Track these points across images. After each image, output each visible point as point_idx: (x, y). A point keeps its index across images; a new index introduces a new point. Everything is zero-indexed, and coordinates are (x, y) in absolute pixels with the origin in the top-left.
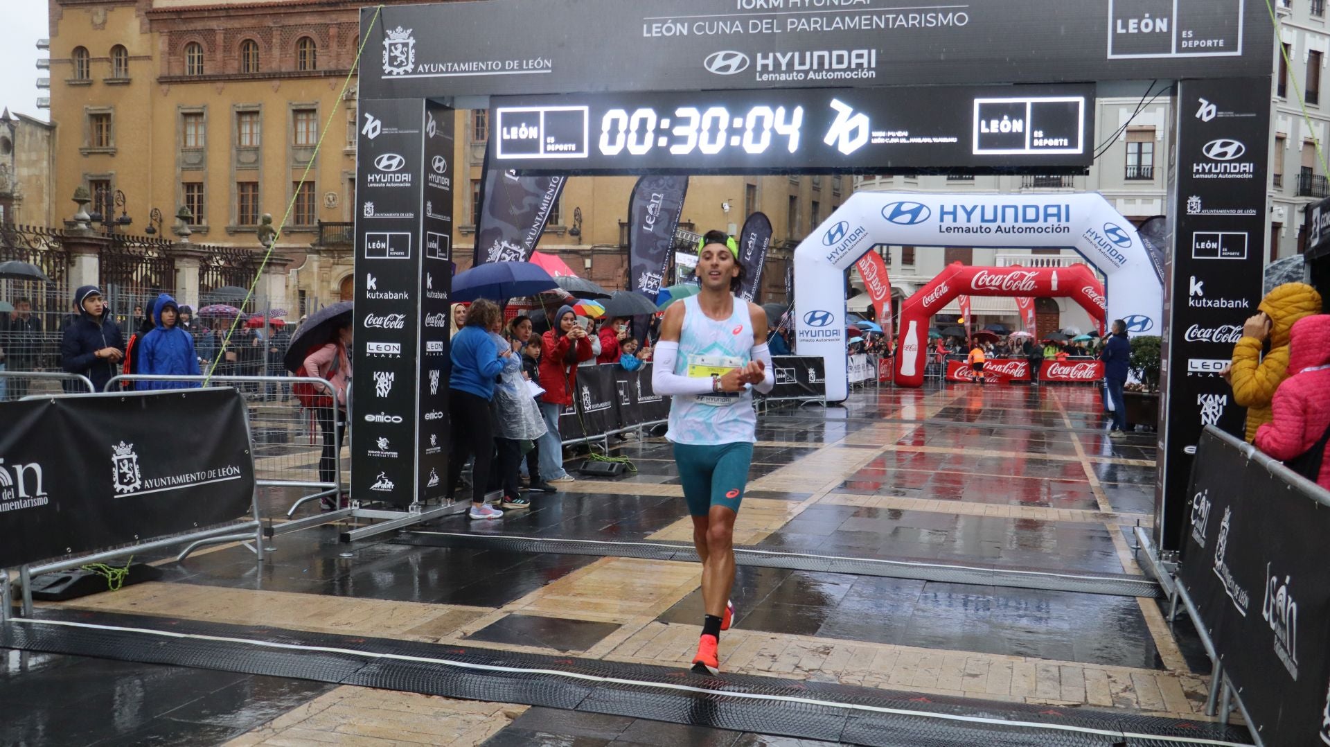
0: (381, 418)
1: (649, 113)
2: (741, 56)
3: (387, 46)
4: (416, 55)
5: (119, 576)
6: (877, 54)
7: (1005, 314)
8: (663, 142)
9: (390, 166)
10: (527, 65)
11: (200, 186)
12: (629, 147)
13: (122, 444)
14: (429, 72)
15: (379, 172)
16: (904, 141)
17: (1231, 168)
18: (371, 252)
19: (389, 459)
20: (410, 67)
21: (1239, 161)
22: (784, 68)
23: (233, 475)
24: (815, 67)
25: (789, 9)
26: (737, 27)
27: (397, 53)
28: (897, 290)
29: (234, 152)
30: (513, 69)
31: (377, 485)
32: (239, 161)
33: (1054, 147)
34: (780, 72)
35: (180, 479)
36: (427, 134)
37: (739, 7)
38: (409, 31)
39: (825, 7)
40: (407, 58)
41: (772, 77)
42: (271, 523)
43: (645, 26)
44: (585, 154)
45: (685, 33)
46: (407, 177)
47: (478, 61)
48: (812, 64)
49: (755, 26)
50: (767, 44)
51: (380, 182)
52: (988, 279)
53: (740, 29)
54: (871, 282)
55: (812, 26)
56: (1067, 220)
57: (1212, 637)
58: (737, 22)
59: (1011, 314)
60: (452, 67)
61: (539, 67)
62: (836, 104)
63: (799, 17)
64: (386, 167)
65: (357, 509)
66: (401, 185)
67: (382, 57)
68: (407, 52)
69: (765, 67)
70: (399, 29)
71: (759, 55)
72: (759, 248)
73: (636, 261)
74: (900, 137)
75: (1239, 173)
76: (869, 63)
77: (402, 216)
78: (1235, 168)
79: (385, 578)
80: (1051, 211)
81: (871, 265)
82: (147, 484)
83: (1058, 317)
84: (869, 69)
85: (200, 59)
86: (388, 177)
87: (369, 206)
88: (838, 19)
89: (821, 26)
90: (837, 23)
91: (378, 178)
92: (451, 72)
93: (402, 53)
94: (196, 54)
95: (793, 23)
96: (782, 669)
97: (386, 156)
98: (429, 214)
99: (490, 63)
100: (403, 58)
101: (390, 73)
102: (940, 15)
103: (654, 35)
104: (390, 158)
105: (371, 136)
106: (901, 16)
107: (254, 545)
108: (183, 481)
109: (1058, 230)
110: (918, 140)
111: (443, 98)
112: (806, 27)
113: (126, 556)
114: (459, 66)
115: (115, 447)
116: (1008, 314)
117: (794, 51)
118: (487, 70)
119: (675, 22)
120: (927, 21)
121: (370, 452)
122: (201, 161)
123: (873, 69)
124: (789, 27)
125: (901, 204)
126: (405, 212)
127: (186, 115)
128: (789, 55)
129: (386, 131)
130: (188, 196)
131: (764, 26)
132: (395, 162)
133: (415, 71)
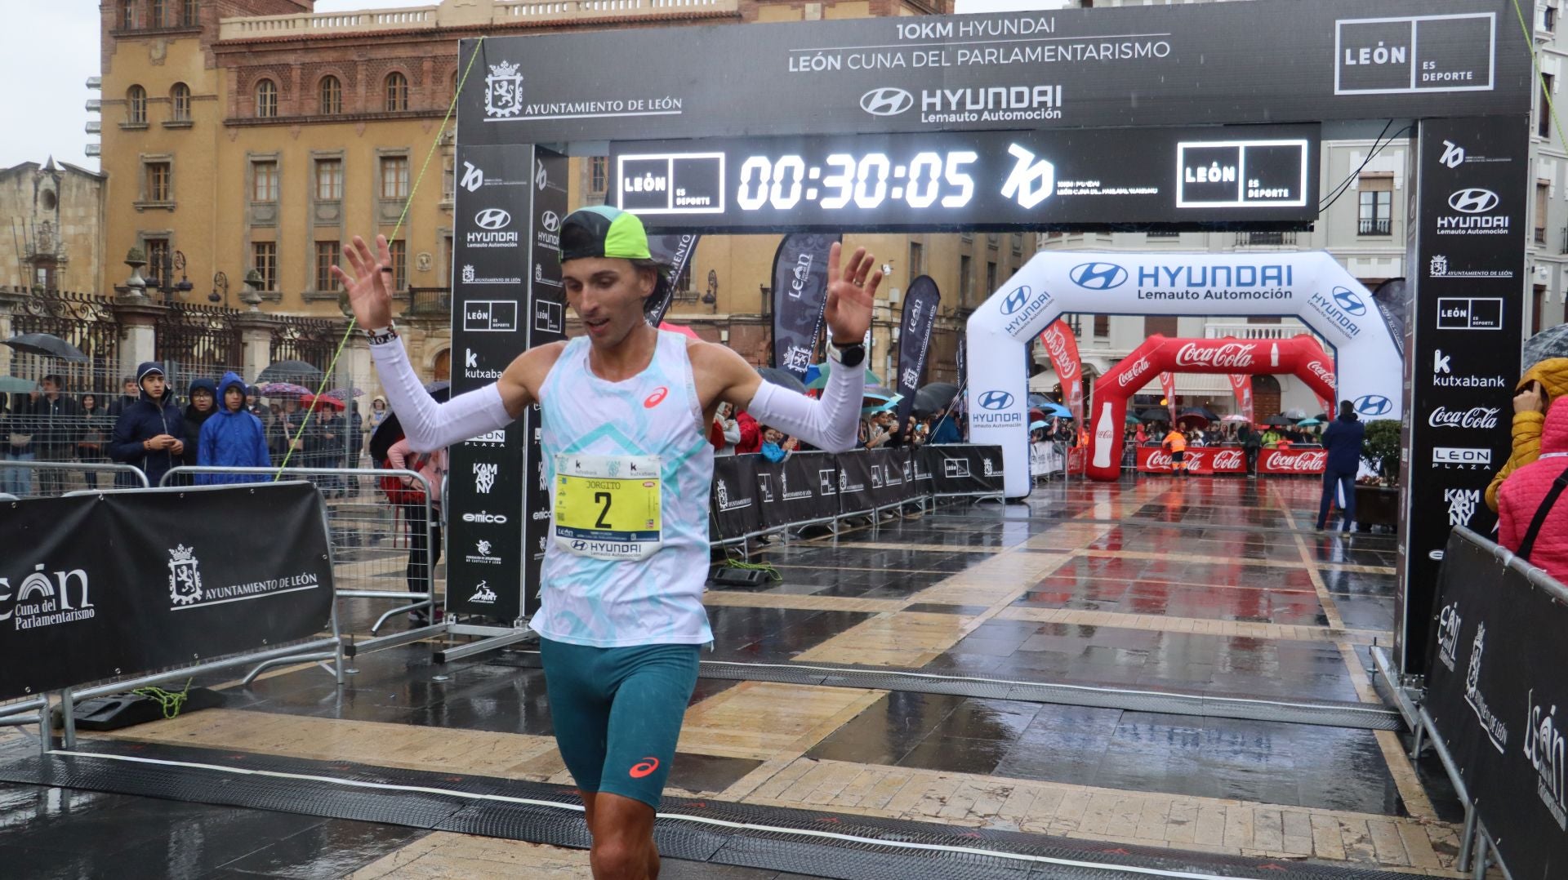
0: (482, 518)
1: (795, 161)
2: (903, 93)
3: (490, 84)
4: (524, 95)
5: (176, 702)
6: (1063, 91)
7: (1216, 394)
8: (812, 194)
9: (492, 223)
10: (653, 105)
11: (272, 246)
12: (772, 200)
13: (181, 547)
14: (538, 113)
15: (480, 230)
16: (1095, 192)
17: (1482, 222)
18: (471, 323)
19: (491, 565)
20: (516, 108)
21: (1492, 213)
22: (954, 107)
23: (309, 584)
24: (990, 106)
25: (961, 39)
26: (899, 60)
27: (502, 92)
28: (1088, 366)
29: (312, 206)
30: (637, 110)
31: (476, 596)
32: (317, 217)
33: (1271, 199)
34: (950, 112)
35: (247, 589)
36: (536, 186)
37: (901, 37)
38: (516, 66)
39: (1001, 36)
40: (513, 98)
41: (940, 117)
42: (352, 641)
43: (791, 59)
44: (721, 209)
45: (838, 66)
46: (513, 236)
47: (596, 100)
48: (986, 103)
49: (920, 59)
50: (934, 79)
51: (481, 241)
52: (1196, 354)
53: (902, 62)
54: (1058, 356)
55: (987, 58)
56: (1290, 283)
57: (1464, 777)
58: (899, 55)
59: (1223, 394)
60: (566, 107)
61: (668, 107)
62: (1015, 149)
63: (971, 48)
64: (487, 225)
65: (451, 624)
66: (506, 245)
67: (484, 96)
68: (514, 91)
69: (932, 106)
70: (505, 63)
71: (925, 93)
72: (924, 317)
73: (781, 333)
74: (1090, 187)
75: (1492, 228)
76: (1054, 101)
77: (507, 281)
78: (1487, 222)
79: (485, 706)
80: (1269, 272)
81: (1058, 337)
82: (209, 595)
83: (1280, 398)
84: (1054, 108)
85: (274, 99)
86: (491, 236)
87: (468, 270)
88: (1017, 50)
89: (998, 59)
90: (1016, 55)
91: (479, 237)
92: (565, 114)
93: (508, 91)
94: (269, 93)
95: (964, 55)
96: (953, 815)
97: (489, 211)
98: (538, 279)
99: (610, 103)
100: (509, 97)
101: (494, 115)
102: (1137, 45)
103: (802, 69)
104: (493, 214)
105: (472, 188)
106: (1091, 46)
107: (333, 666)
108: (252, 591)
109: (1280, 295)
110: (1112, 191)
111: (555, 144)
112: (980, 59)
113: (183, 680)
114: (574, 106)
115: (172, 551)
116: (1219, 394)
117: (965, 88)
118: (607, 111)
119: (825, 55)
120: (1121, 52)
121: (469, 558)
122: (274, 217)
123: (1058, 108)
124: (960, 59)
125: (1093, 265)
126: (511, 276)
127: (256, 164)
128: (960, 92)
129: (488, 182)
130: (258, 258)
131: (930, 59)
132: (499, 219)
133: (522, 113)
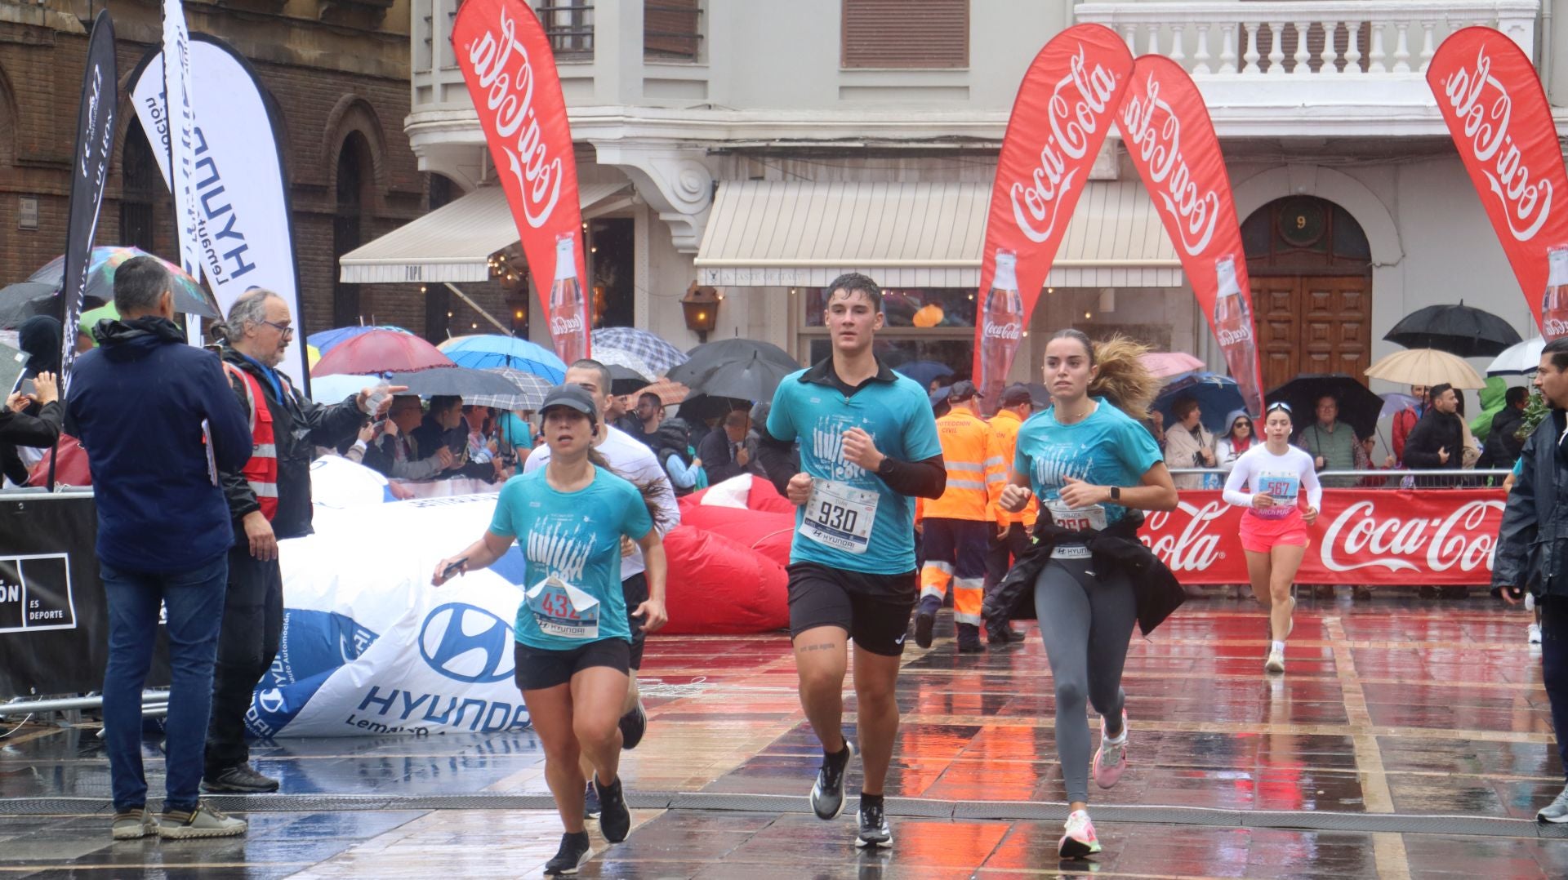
7: (1120, 280)
28: (625, 179)
54: (512, 141)
59: (1150, 281)
83: (1367, 289)
116: (1134, 280)
